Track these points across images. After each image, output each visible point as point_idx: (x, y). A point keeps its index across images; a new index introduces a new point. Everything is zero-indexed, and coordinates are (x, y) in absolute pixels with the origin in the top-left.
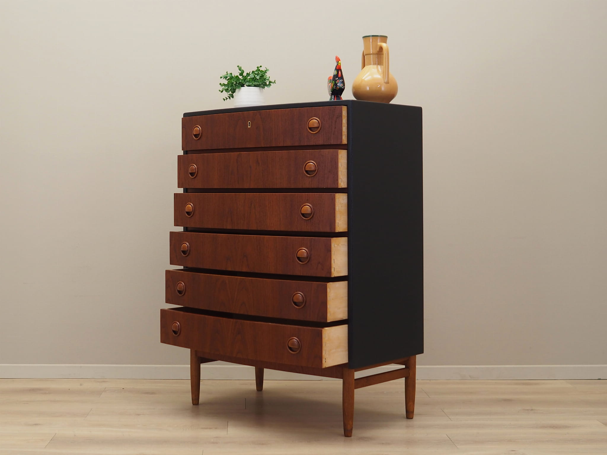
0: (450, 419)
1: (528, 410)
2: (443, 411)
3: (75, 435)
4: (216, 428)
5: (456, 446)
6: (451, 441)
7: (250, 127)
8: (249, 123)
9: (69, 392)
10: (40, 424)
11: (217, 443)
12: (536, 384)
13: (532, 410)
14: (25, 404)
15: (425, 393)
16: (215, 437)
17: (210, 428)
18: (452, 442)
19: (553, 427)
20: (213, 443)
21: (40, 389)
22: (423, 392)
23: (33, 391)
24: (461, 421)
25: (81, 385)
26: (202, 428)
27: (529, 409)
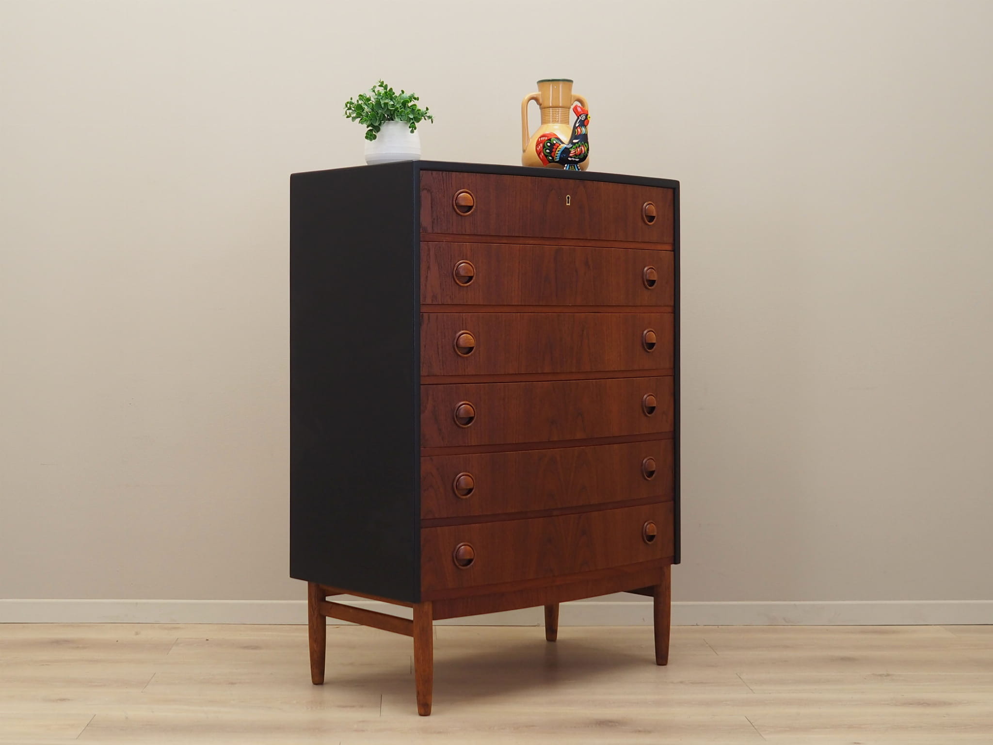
0: (752, 690)
1: (880, 675)
2: (740, 678)
3: (127, 718)
4: (362, 706)
5: (762, 736)
6: (753, 728)
7: (569, 204)
8: (568, 198)
9: (117, 645)
10: (69, 700)
11: (363, 731)
12: (894, 632)
13: (888, 675)
14: (43, 665)
15: (710, 646)
16: (360, 722)
17: (353, 707)
18: (755, 729)
19: (922, 704)
20: (356, 731)
21: (67, 641)
22: (707, 645)
23: (57, 643)
24: (770, 693)
25: (137, 634)
26: (339, 706)
27: (884, 674)
